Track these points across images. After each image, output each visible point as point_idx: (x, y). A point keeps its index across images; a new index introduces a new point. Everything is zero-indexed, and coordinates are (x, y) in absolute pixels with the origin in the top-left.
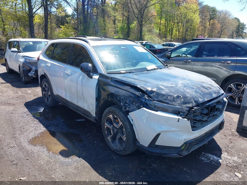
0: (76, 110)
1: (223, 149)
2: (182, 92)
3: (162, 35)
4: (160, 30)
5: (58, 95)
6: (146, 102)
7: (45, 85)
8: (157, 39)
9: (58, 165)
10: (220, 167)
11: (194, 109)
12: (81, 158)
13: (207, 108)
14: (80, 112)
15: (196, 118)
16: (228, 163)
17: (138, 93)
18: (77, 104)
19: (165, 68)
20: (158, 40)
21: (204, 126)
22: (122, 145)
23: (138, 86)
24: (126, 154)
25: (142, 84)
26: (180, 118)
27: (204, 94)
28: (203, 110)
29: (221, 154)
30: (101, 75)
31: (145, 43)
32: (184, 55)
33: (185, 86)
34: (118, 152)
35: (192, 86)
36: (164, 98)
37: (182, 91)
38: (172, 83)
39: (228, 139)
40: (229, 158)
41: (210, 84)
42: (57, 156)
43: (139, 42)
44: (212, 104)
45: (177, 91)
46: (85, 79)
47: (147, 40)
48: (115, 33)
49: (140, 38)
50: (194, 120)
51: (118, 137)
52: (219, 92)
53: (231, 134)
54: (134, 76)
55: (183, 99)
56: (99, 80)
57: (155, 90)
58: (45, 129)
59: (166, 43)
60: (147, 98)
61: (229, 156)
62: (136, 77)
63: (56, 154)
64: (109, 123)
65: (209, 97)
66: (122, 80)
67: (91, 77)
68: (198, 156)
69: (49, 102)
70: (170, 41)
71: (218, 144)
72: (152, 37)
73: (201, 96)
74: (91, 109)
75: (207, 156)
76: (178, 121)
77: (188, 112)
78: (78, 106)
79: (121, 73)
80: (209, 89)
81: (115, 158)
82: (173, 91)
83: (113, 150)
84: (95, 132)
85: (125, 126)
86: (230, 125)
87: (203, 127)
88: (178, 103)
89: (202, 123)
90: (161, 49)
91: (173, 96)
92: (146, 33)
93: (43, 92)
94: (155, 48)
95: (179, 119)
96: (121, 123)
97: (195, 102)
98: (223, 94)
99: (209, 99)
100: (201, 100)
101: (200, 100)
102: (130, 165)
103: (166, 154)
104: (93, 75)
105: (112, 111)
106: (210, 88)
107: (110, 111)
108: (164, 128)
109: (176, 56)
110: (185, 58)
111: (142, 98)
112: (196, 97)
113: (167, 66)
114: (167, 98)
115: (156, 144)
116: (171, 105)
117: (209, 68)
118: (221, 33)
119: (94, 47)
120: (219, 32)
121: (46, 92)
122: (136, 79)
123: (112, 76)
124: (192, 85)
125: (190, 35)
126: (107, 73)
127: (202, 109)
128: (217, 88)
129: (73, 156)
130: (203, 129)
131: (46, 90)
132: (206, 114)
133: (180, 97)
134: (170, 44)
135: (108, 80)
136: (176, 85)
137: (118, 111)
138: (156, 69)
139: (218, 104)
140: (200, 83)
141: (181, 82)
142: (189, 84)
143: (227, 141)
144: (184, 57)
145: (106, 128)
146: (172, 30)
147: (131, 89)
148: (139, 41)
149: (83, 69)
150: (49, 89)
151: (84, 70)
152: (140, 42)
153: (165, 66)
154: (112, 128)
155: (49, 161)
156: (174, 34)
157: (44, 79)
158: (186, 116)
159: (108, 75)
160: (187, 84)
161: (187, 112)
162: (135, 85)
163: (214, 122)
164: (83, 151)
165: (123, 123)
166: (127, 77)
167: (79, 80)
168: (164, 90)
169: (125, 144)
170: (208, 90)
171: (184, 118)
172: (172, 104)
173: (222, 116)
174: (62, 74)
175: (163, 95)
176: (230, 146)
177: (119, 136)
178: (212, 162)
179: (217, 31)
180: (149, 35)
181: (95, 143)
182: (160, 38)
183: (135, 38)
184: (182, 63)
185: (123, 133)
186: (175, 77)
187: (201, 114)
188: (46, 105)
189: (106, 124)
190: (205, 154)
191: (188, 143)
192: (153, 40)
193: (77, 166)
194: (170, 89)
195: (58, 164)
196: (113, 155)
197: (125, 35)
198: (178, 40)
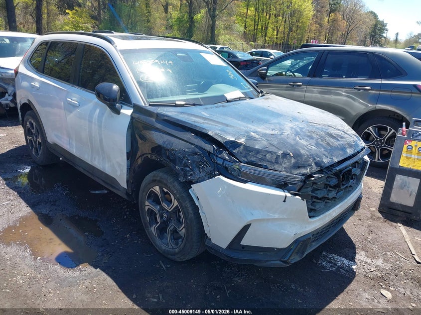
0: (90, 173)
1: (358, 245)
2: (292, 146)
3: (249, 37)
4: (245, 27)
5: (56, 145)
6: (224, 165)
7: (31, 124)
8: (240, 43)
9: (52, 285)
10: (354, 280)
11: (314, 177)
12: (98, 269)
13: (337, 174)
14: (98, 178)
15: (317, 194)
16: (367, 271)
17: (209, 147)
18: (91, 162)
19: (258, 97)
20: (242, 44)
21: (330, 207)
22: (177, 244)
23: (210, 133)
24: (186, 259)
25: (217, 130)
26: (289, 195)
27: (332, 150)
28: (329, 179)
29: (355, 253)
30: (138, 109)
31: (220, 48)
32: (289, 73)
33: (297, 134)
34: (170, 256)
35: (309, 134)
36: (260, 156)
37: (293, 142)
38: (273, 127)
39: (366, 225)
40: (369, 261)
41: (341, 128)
42: (51, 266)
43: (209, 46)
44: (346, 167)
45: (284, 143)
46: (106, 115)
47: (224, 44)
48: (167, 29)
49: (210, 39)
50: (312, 197)
51: (171, 229)
52: (357, 145)
53: (369, 216)
54: (203, 113)
55: (294, 159)
56: (132, 117)
57: (242, 141)
58: (29, 210)
59: (255, 50)
60: (227, 158)
61: (368, 257)
62: (206, 114)
63: (50, 262)
64: (154, 201)
65: (340, 154)
66: (178, 120)
67: (118, 112)
68: (315, 260)
69: (40, 156)
70: (262, 47)
71: (350, 235)
72: (232, 38)
73: (326, 153)
74: (119, 173)
75: (330, 258)
76: (284, 201)
77: (302, 184)
78: (94, 167)
79: (176, 106)
80: (340, 139)
81: (164, 267)
82: (275, 143)
83: (161, 252)
84: (126, 215)
85: (183, 209)
86: (367, 200)
87: (328, 210)
88: (284, 166)
89: (326, 202)
90: (248, 60)
91: (275, 153)
92: (222, 32)
93: (28, 137)
94: (237, 58)
95: (286, 196)
96: (176, 203)
97: (317, 164)
98: (364, 148)
99: (341, 158)
100: (326, 161)
101: (324, 160)
102: (192, 281)
103: (260, 261)
104: (122, 107)
105: (158, 179)
106: (342, 137)
107: (155, 178)
108: (258, 215)
109: (276, 75)
110: (290, 78)
111: (217, 156)
112: (317, 155)
113: (262, 92)
114: (264, 157)
115: (241, 244)
116: (271, 171)
117: (333, 97)
118: (347, 37)
119: (123, 52)
120: (343, 36)
121: (33, 138)
122: (205, 119)
123: (160, 110)
124: (309, 132)
125: (295, 38)
126: (150, 105)
127: (328, 177)
128: (353, 136)
129: (83, 265)
130: (327, 213)
131: (32, 134)
132: (335, 187)
133: (289, 154)
134: (263, 51)
135: (152, 119)
136: (281, 130)
137: (170, 180)
138: (243, 98)
139: (355, 167)
140: (324, 127)
141: (290, 125)
142: (304, 130)
143: (363, 230)
144: (290, 76)
145: (146, 210)
146: (266, 28)
147: (196, 139)
148: (209, 44)
149: (101, 96)
150: (38, 132)
151: (104, 97)
152: (211, 47)
153: (259, 92)
154: (159, 212)
155: (34, 277)
156: (269, 35)
157: (29, 112)
158: (298, 191)
159: (152, 109)
160: (301, 129)
161: (300, 184)
162: (204, 131)
163: (346, 200)
164: (102, 254)
165: (180, 202)
166: (189, 114)
167: (94, 116)
168: (260, 142)
169: (184, 242)
170: (338, 140)
171: (295, 195)
172: (273, 168)
173: (359, 187)
174: (62, 103)
175: (258, 152)
176: (369, 239)
177: (173, 227)
178: (339, 271)
179: (339, 33)
180: (227, 34)
181: (126, 237)
182: (246, 41)
183: (203, 39)
184: (287, 87)
185: (179, 221)
186: (278, 115)
187: (326, 186)
188: (34, 162)
189: (147, 203)
190: (328, 255)
191: (301, 241)
192: (233, 44)
193: (89, 287)
194: (269, 139)
195: (53, 283)
196: (161, 262)
197: (184, 34)
198: (275, 46)
